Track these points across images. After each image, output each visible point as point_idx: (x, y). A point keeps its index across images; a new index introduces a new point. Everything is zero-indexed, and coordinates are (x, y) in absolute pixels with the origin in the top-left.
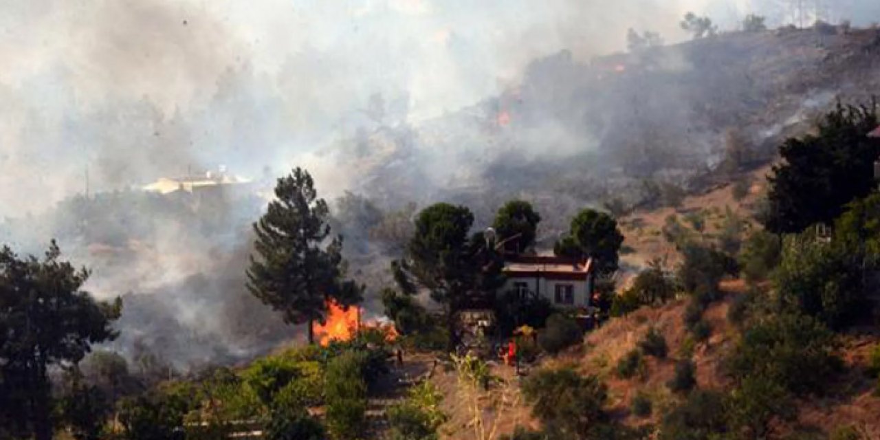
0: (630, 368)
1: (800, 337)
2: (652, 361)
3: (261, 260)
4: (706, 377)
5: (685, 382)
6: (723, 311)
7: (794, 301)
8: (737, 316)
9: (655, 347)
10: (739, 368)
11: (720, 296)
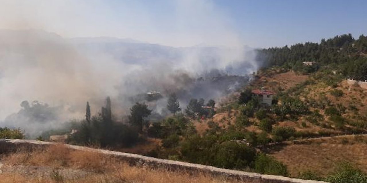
0: (221, 121)
1: (244, 118)
2: (224, 120)
3: (169, 105)
4: (232, 122)
5: (229, 124)
6: (233, 114)
7: (243, 113)
8: (235, 115)
9: (224, 118)
10: (236, 122)
11: (232, 112)
